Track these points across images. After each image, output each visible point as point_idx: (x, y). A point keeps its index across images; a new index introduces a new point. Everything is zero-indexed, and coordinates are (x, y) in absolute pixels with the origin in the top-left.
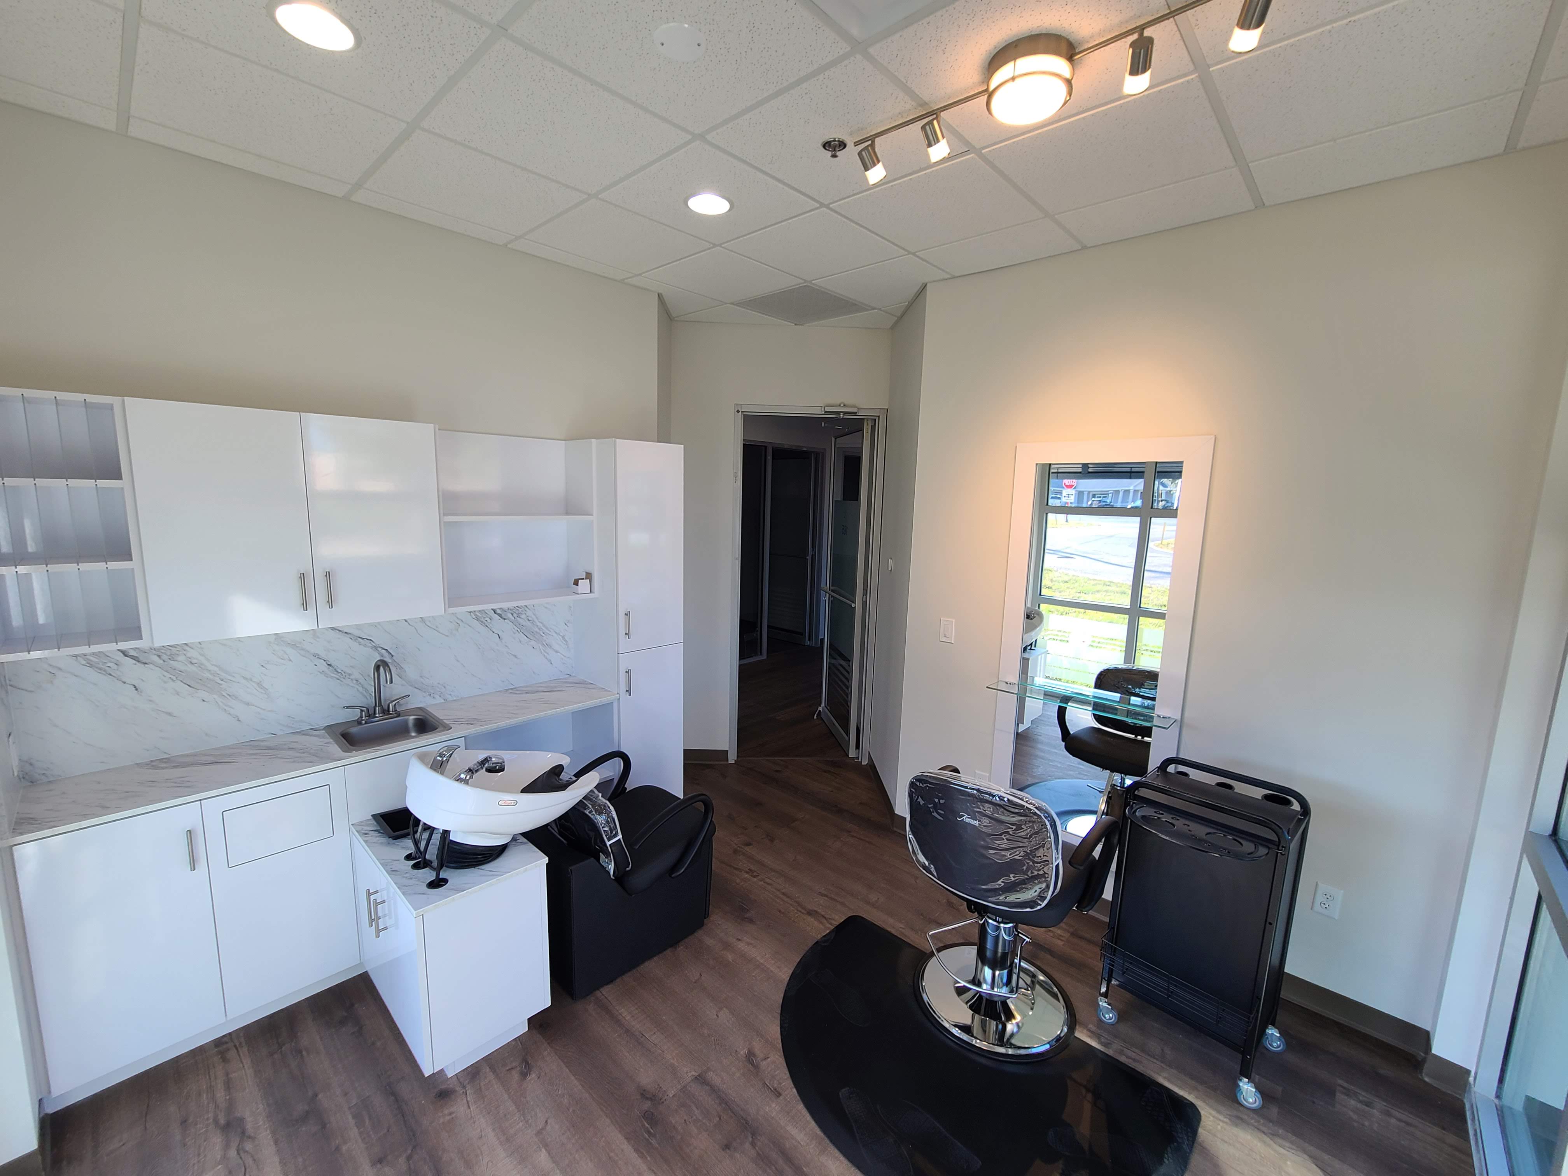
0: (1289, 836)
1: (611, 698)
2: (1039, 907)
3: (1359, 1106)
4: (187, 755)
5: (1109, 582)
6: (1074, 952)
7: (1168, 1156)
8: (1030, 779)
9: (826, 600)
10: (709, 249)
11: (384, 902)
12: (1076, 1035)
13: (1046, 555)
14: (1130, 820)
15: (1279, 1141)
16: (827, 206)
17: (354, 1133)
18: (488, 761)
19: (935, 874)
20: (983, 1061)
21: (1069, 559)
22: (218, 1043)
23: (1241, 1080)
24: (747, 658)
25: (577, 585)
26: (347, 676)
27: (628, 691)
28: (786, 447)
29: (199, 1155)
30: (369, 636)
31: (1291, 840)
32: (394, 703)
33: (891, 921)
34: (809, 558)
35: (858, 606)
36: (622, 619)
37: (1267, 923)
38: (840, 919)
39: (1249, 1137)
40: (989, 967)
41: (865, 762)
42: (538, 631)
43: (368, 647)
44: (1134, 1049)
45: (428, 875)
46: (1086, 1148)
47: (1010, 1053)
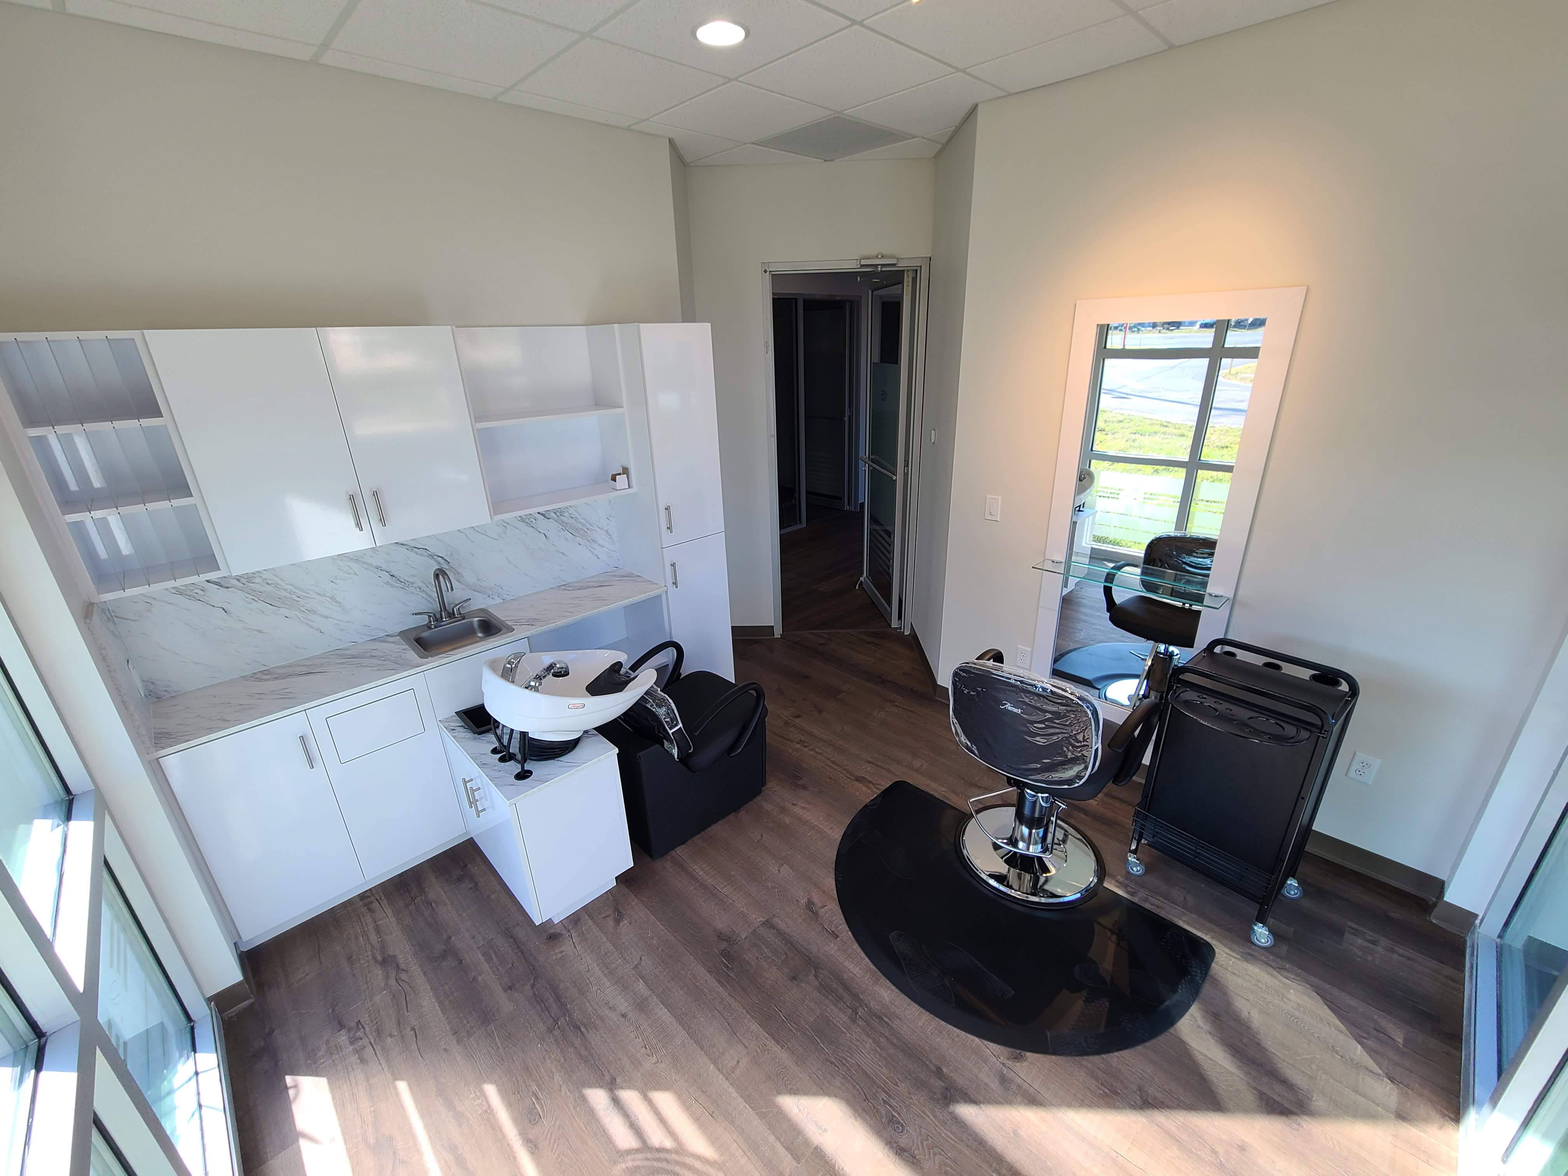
0: (1333, 720)
1: (658, 592)
2: (1076, 785)
3: (1366, 944)
4: (284, 667)
5: (1166, 422)
6: (1106, 811)
7: (1182, 987)
8: (1071, 644)
9: (865, 470)
10: (723, 84)
11: (479, 789)
12: (1104, 885)
13: (1102, 395)
14: (1171, 705)
15: (1285, 973)
16: (861, 24)
17: (485, 967)
18: (553, 667)
19: (976, 752)
20: (1018, 908)
21: (1125, 399)
22: (362, 897)
23: (1256, 925)
24: (787, 527)
25: (615, 481)
26: (411, 585)
27: (675, 583)
28: (817, 297)
29: (367, 983)
30: (423, 545)
31: (1335, 723)
32: (457, 607)
33: (934, 785)
34: (846, 419)
35: (899, 478)
36: (663, 513)
37: (1300, 798)
38: (886, 784)
39: (1257, 970)
40: (1026, 826)
41: (907, 633)
42: (582, 527)
43: (424, 556)
44: (1158, 897)
45: (514, 767)
46: (1108, 979)
47: (1043, 901)
